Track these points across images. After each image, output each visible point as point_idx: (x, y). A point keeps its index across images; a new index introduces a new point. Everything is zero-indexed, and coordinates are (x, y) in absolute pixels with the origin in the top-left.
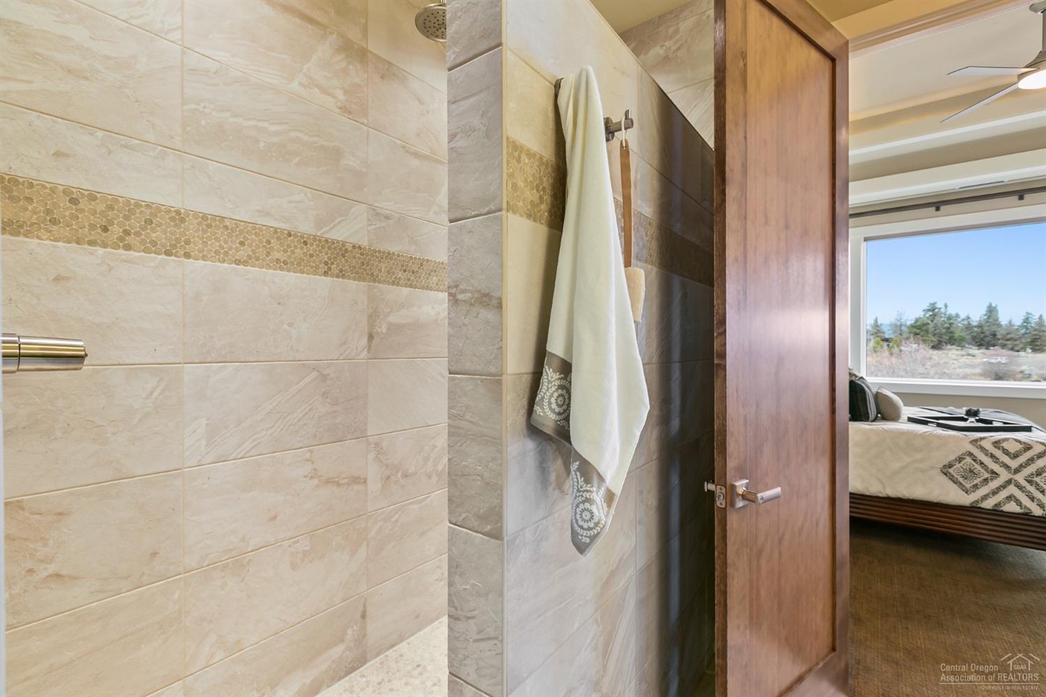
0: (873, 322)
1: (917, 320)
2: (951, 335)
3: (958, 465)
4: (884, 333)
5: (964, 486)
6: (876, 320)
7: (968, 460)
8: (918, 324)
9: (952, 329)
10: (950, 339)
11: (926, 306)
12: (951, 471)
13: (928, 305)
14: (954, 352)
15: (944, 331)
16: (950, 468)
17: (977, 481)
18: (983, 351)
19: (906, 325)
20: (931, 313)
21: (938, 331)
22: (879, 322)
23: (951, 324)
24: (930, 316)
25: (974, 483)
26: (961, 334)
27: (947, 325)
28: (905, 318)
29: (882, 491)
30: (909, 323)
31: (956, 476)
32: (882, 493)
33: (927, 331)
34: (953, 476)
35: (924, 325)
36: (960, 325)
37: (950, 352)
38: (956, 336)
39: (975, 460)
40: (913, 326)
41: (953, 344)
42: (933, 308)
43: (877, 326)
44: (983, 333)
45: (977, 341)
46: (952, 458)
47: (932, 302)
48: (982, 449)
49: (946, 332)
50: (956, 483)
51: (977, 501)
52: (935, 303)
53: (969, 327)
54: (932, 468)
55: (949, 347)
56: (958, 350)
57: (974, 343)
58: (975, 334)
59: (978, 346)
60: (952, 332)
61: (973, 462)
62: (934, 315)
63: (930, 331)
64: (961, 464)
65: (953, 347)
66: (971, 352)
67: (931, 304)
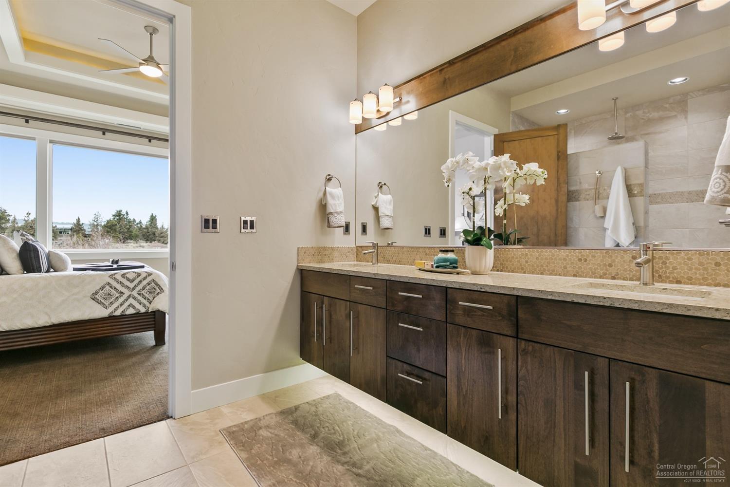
0: (75, 222)
1: (108, 222)
2: (130, 233)
3: (101, 292)
4: (85, 230)
5: (104, 304)
6: (78, 220)
7: (108, 287)
8: (109, 224)
9: (131, 229)
10: (130, 236)
11: (114, 212)
12: (97, 296)
13: (116, 212)
14: (132, 244)
15: (126, 230)
16: (96, 294)
17: (112, 300)
18: (149, 244)
19: (101, 226)
20: (118, 218)
21: (123, 230)
22: (81, 223)
23: (130, 226)
24: (117, 219)
25: (111, 301)
26: (136, 233)
27: (128, 227)
28: (100, 220)
29: (49, 321)
30: (103, 224)
31: (100, 299)
32: (48, 323)
33: (115, 230)
34: (98, 300)
35: (113, 225)
36: (136, 227)
37: (131, 245)
38: (133, 234)
39: (111, 287)
40: (105, 226)
41: (132, 240)
42: (119, 214)
43: (79, 225)
44: (149, 232)
45: (145, 237)
46: (97, 288)
47: (119, 210)
48: (116, 279)
49: (127, 231)
50: (99, 304)
51: (112, 312)
52: (121, 211)
53: (141, 228)
54: (85, 297)
55: (129, 241)
56: (134, 243)
57: (143, 239)
58: (144, 233)
59: (146, 241)
60: (131, 232)
61: (110, 288)
62: (120, 219)
63: (117, 230)
64: (103, 291)
65: (132, 241)
66: (142, 244)
67: (118, 211)
